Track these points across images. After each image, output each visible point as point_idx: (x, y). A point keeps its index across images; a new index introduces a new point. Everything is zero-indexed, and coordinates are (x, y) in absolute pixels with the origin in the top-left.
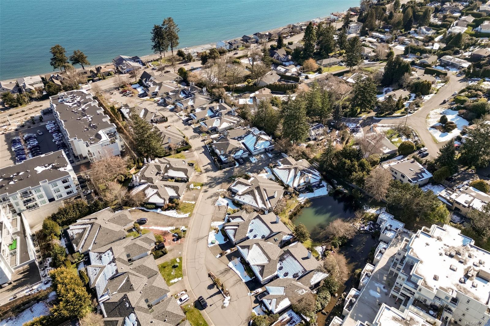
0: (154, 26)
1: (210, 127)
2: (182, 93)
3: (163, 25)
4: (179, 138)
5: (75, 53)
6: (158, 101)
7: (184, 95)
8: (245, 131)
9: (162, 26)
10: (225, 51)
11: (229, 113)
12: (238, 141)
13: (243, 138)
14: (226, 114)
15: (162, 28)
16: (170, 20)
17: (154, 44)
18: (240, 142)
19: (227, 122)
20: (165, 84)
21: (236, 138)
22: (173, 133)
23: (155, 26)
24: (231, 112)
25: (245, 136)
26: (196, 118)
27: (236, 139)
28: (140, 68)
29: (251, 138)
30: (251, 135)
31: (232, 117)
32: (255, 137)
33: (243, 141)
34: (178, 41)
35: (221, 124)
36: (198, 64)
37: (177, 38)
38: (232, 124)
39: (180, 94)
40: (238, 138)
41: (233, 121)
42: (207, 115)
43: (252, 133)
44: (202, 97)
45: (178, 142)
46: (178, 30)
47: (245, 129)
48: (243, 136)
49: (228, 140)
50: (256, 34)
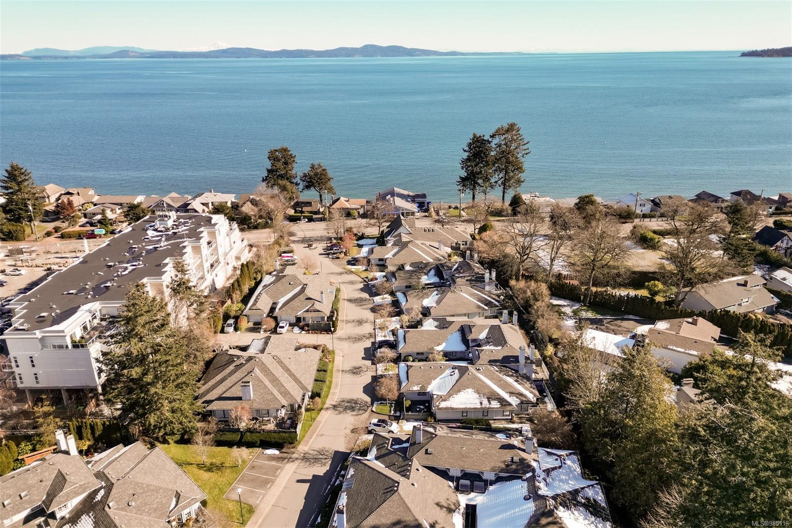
0: (472, 137)
1: (416, 388)
2: (432, 272)
3: (493, 136)
4: (285, 393)
5: (313, 167)
6: (372, 280)
7: (435, 280)
8: (507, 455)
9: (490, 140)
10: (634, 213)
11: (508, 363)
12: (457, 489)
13: (487, 484)
14: (492, 362)
15: (490, 142)
16: (511, 128)
17: (464, 174)
18: (464, 500)
19: (480, 389)
20: (417, 246)
21: (455, 472)
22: (287, 370)
23: (475, 136)
24: (516, 359)
25: (499, 479)
26: (401, 345)
27: (451, 479)
28: (413, 214)
29: (512, 504)
30: (519, 488)
31: (510, 380)
32: (530, 507)
33: (476, 499)
34: (522, 176)
35: (456, 389)
36: (545, 228)
37: (520, 169)
38: (495, 404)
39: (426, 274)
40: (466, 475)
41: (506, 396)
42: (440, 348)
43: (532, 480)
44: (472, 295)
45: (272, 406)
46: (526, 152)
47: (511, 447)
48: (489, 476)
49: (404, 472)
50: (738, 194)
